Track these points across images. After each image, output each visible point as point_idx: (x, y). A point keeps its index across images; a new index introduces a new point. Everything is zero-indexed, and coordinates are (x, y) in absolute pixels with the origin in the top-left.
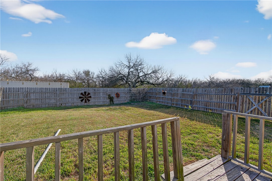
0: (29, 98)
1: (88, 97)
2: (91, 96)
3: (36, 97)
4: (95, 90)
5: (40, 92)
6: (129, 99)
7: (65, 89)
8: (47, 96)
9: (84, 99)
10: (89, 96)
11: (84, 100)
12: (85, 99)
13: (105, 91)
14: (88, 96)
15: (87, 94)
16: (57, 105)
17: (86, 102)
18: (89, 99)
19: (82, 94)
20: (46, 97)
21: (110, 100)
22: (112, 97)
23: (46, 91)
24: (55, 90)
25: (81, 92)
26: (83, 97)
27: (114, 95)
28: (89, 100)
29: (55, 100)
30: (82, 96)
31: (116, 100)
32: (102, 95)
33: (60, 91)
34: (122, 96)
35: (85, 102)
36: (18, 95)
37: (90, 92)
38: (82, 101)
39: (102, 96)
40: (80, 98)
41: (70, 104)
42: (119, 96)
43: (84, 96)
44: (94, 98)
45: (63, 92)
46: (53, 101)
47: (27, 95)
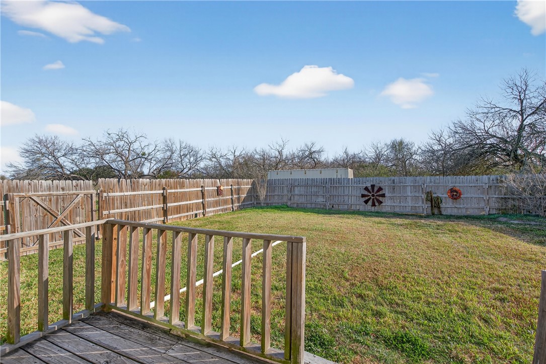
0: (293, 193)
1: (379, 196)
2: (384, 194)
3: (300, 191)
4: (394, 180)
5: (305, 184)
6: (494, 204)
7: (339, 180)
8: (314, 192)
9: (370, 198)
10: (381, 193)
11: (371, 201)
12: (373, 199)
13: (418, 182)
14: (378, 194)
15: (376, 189)
16: (326, 206)
17: (374, 205)
18: (381, 199)
19: (366, 189)
20: (312, 192)
21: (432, 206)
22: (438, 198)
23: (312, 183)
24: (324, 182)
25: (365, 186)
26: (369, 196)
27: (442, 194)
28: (380, 202)
29: (324, 198)
30: (366, 193)
31: (448, 206)
32: (411, 192)
33: (331, 184)
34: (469, 195)
35: (372, 206)
36: (283, 189)
37: (382, 185)
38: (366, 202)
39: (409, 194)
40: (363, 196)
41: (346, 206)
42: (459, 197)
43: (371, 193)
44: (391, 198)
45: (335, 185)
46: (320, 200)
47: (291, 189)
